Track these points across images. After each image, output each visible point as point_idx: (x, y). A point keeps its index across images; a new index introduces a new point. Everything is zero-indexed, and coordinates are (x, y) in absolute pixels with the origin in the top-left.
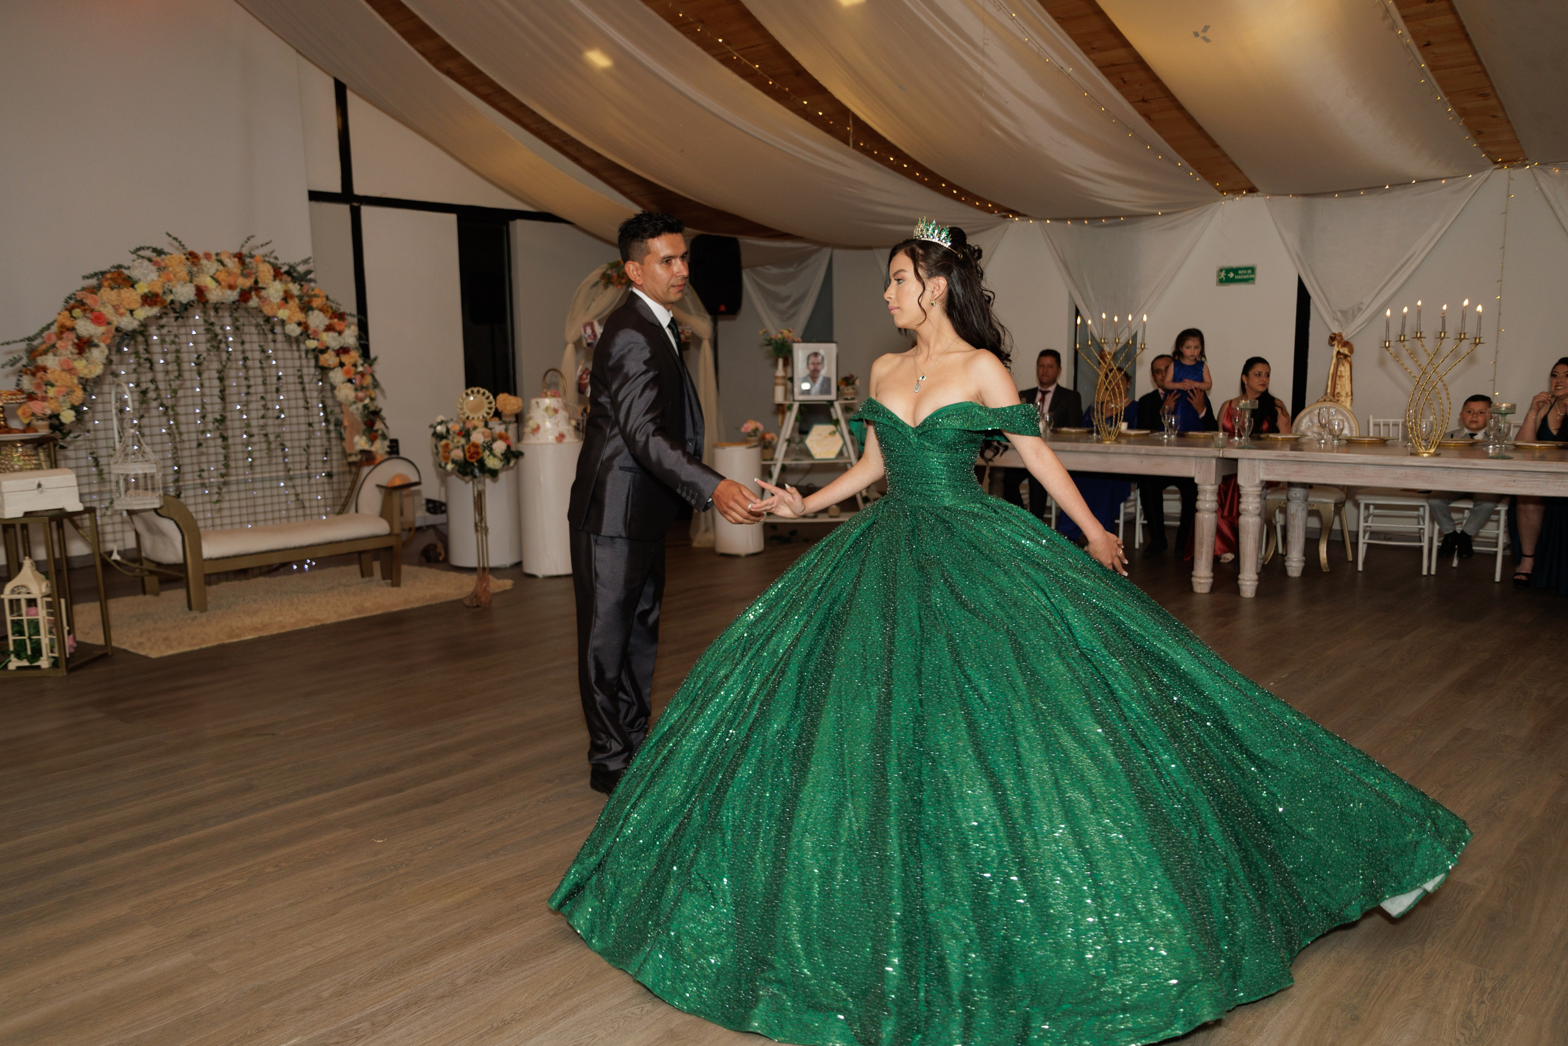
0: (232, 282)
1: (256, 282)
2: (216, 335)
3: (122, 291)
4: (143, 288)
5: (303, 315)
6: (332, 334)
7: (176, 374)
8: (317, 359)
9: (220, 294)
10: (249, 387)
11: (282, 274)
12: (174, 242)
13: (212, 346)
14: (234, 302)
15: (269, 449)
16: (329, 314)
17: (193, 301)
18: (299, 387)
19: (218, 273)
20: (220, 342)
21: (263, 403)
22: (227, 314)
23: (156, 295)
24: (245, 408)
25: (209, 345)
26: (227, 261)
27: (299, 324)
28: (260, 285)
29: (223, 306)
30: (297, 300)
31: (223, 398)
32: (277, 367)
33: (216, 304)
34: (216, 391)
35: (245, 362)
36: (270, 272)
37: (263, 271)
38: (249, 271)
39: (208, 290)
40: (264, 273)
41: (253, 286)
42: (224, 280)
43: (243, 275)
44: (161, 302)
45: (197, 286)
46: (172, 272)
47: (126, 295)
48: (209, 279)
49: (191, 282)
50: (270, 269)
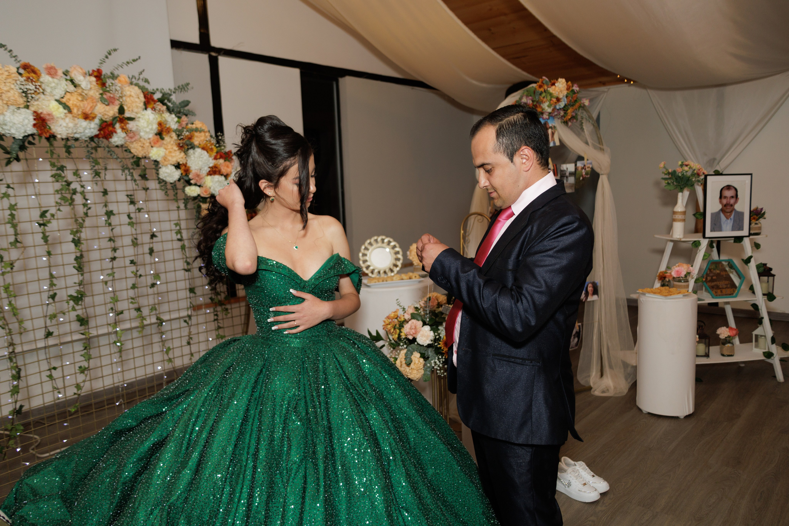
0: (88, 110)
1: (121, 110)
2: (69, 183)
5: (183, 154)
6: (217, 177)
7: (12, 239)
9: (71, 125)
10: (115, 250)
11: (155, 102)
13: (63, 198)
14: (92, 139)
16: (214, 154)
17: (32, 135)
18: (178, 244)
19: (68, 96)
20: (75, 192)
21: (133, 268)
24: (111, 278)
25: (58, 196)
26: (79, 78)
27: (178, 166)
28: (127, 115)
29: (77, 144)
30: (174, 135)
31: (80, 268)
32: (150, 221)
33: (67, 139)
34: (70, 259)
35: (109, 217)
36: (139, 98)
37: (130, 96)
38: (112, 96)
39: (53, 119)
40: (132, 99)
41: (117, 115)
42: (76, 106)
43: (102, 101)
45: (37, 114)
48: (54, 103)
49: (27, 108)
50: (140, 94)
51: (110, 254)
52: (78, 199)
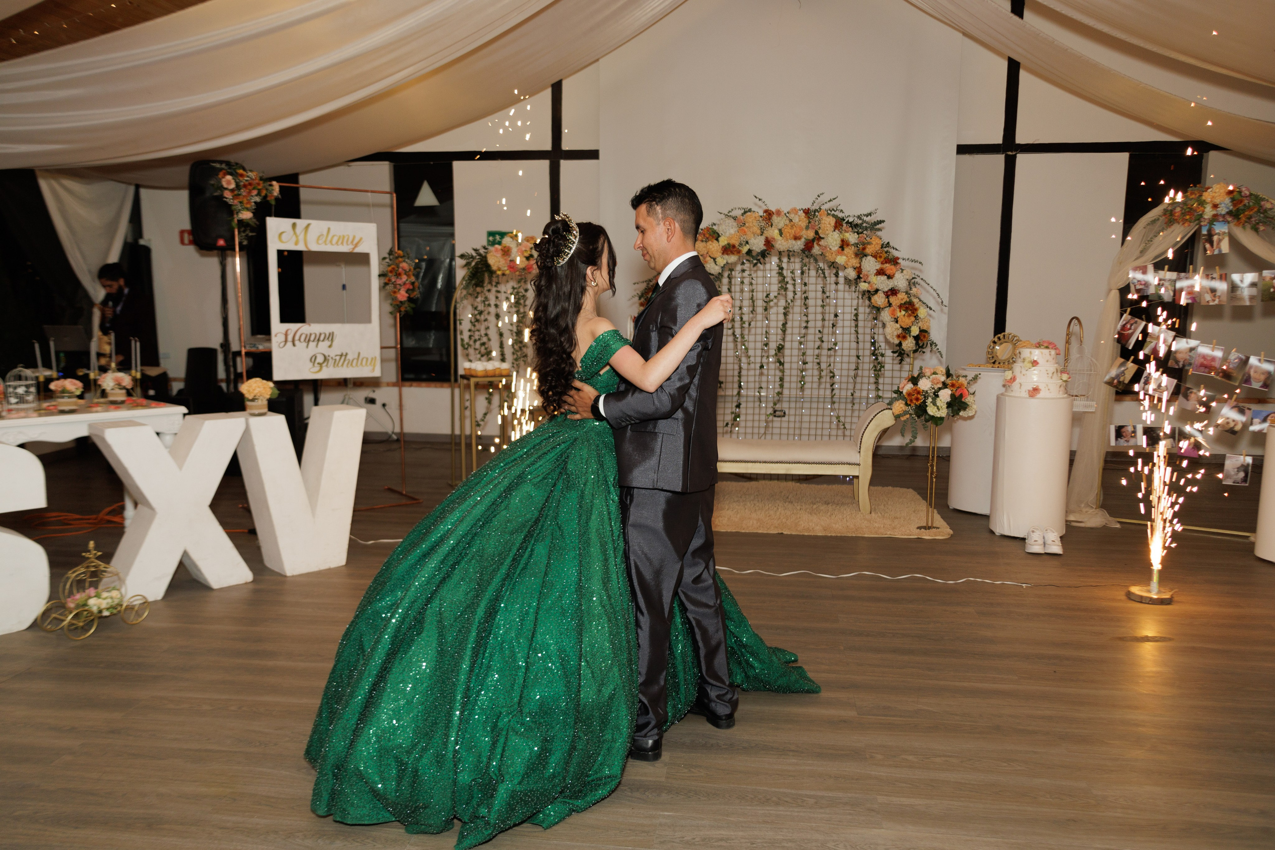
0: (798, 234)
1: (817, 233)
2: (785, 278)
3: (708, 244)
4: (723, 241)
5: (858, 260)
7: (751, 309)
8: (870, 299)
9: (785, 243)
10: (807, 322)
11: (843, 225)
12: (760, 203)
14: (803, 251)
15: (820, 377)
16: (882, 260)
17: (766, 250)
18: (853, 324)
19: (786, 227)
21: (820, 336)
22: (798, 260)
23: (734, 246)
25: (778, 285)
27: (855, 269)
28: (821, 235)
29: (793, 253)
30: (852, 247)
31: (784, 330)
32: (836, 306)
33: (787, 252)
34: (780, 324)
35: (806, 300)
36: (830, 224)
37: (825, 223)
38: (813, 224)
39: (775, 240)
40: (825, 225)
41: (815, 236)
42: (789, 232)
43: (807, 228)
44: (739, 252)
45: (767, 238)
46: (747, 227)
47: (711, 247)
48: (777, 232)
49: (761, 235)
50: (832, 221)
52: (790, 287)
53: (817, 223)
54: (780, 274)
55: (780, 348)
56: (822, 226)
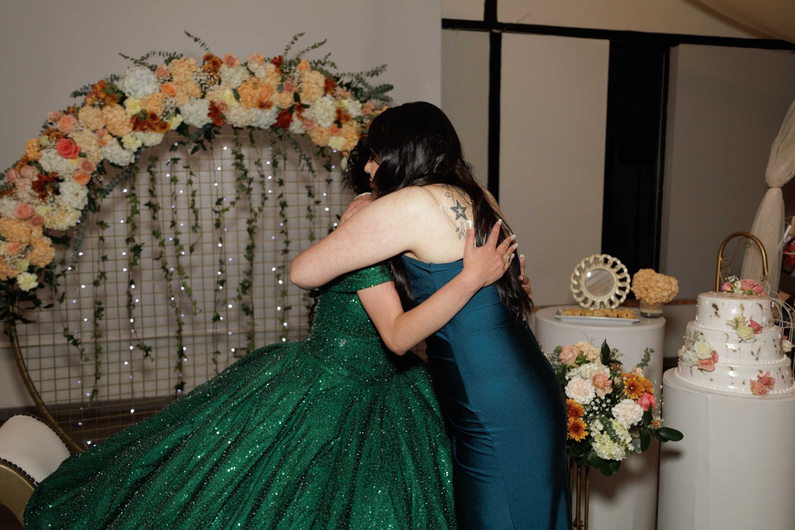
0: (264, 98)
1: (297, 97)
2: (246, 172)
3: (107, 110)
4: (134, 106)
7: (193, 224)
9: (244, 114)
10: (287, 243)
11: (338, 87)
13: (242, 187)
14: (274, 127)
17: (211, 125)
19: (244, 86)
20: (252, 181)
22: (266, 143)
23: (154, 116)
24: (281, 271)
25: (238, 184)
26: (253, 66)
28: (304, 102)
29: (260, 133)
30: (355, 123)
31: (250, 257)
32: (330, 215)
33: (246, 129)
34: (243, 247)
35: (283, 208)
36: (317, 84)
37: (309, 82)
38: (289, 82)
39: (227, 108)
40: (310, 85)
41: (294, 103)
42: (250, 95)
43: (280, 89)
44: (164, 126)
45: (212, 103)
46: (177, 84)
47: (110, 116)
48: (228, 93)
49: (203, 97)
50: (321, 80)
51: (282, 246)
52: (256, 188)
53: (296, 81)
54: (239, 166)
55: (246, 287)
56: (305, 86)
